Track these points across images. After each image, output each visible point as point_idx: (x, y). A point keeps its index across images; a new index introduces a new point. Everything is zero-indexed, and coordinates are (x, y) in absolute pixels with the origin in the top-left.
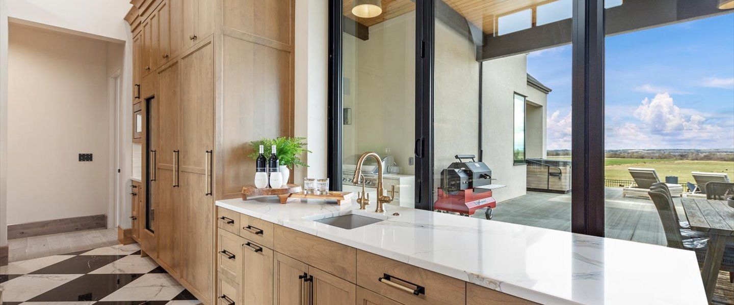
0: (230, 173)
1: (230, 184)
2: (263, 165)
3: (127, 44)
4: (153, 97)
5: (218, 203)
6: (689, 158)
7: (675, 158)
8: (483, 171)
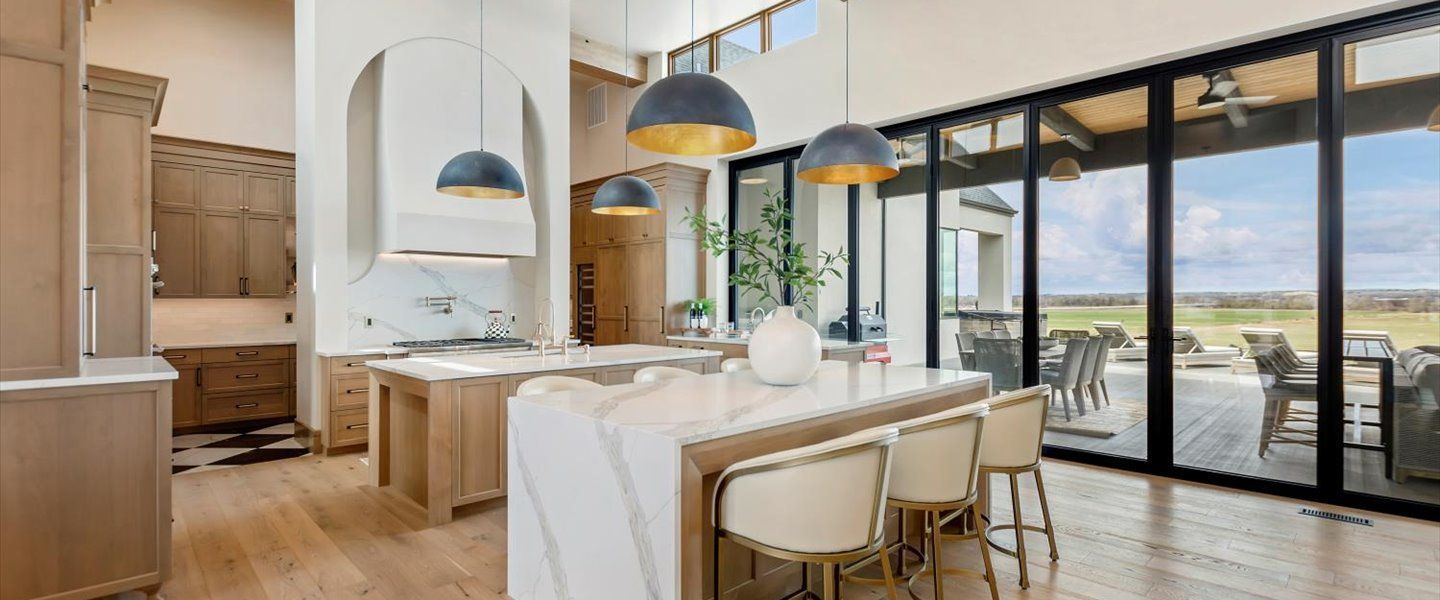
0: (673, 319)
1: (673, 326)
2: (694, 315)
4: (592, 264)
5: (668, 337)
6: (1410, 309)
7: (1380, 308)
8: (875, 324)
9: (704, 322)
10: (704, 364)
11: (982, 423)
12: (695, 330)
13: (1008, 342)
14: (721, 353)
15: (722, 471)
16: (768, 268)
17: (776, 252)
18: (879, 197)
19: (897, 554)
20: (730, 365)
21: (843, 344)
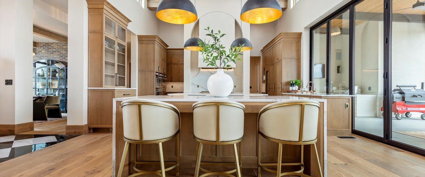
0: (285, 87)
1: (285, 90)
2: (292, 85)
3: (261, 57)
4: (268, 71)
5: (283, 93)
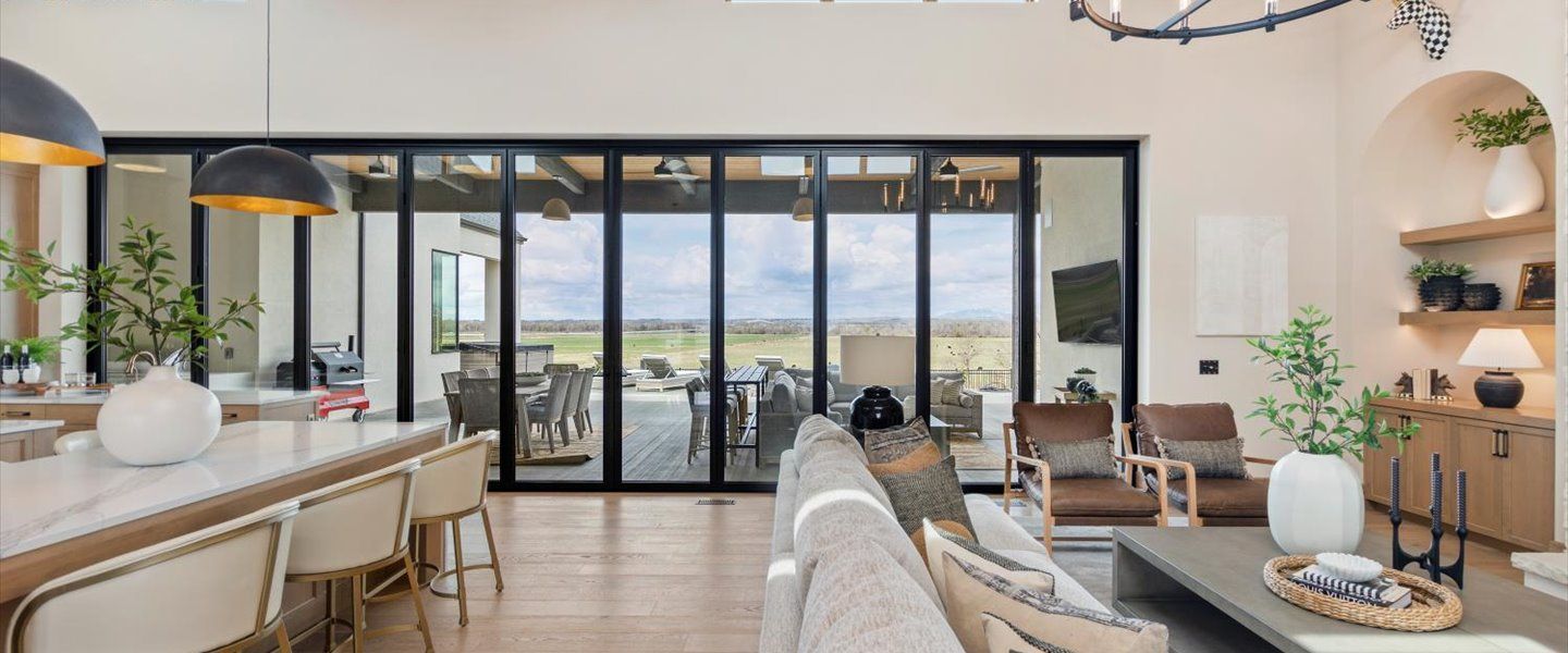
2: (9, 363)
8: (345, 364)
9: (33, 373)
10: (23, 442)
11: (410, 480)
12: (12, 386)
13: (486, 382)
14: (61, 423)
15: (26, 596)
16: (134, 317)
17: (147, 298)
18: (354, 209)
19: (324, 632)
20: (74, 442)
21: (287, 395)
